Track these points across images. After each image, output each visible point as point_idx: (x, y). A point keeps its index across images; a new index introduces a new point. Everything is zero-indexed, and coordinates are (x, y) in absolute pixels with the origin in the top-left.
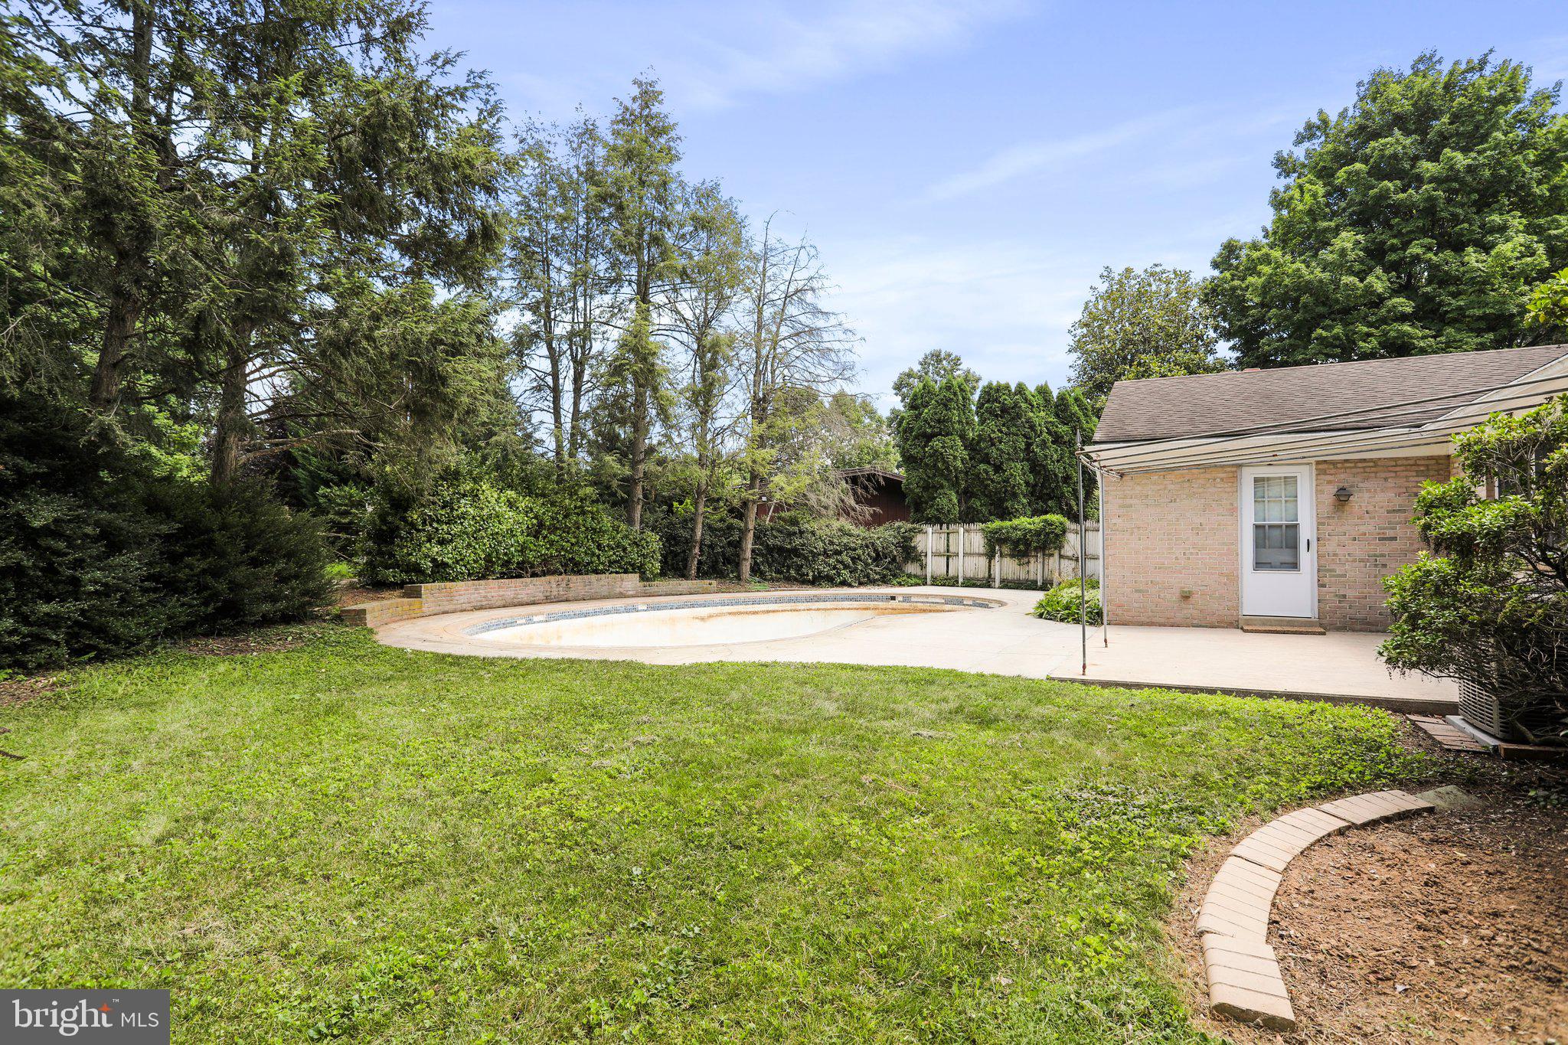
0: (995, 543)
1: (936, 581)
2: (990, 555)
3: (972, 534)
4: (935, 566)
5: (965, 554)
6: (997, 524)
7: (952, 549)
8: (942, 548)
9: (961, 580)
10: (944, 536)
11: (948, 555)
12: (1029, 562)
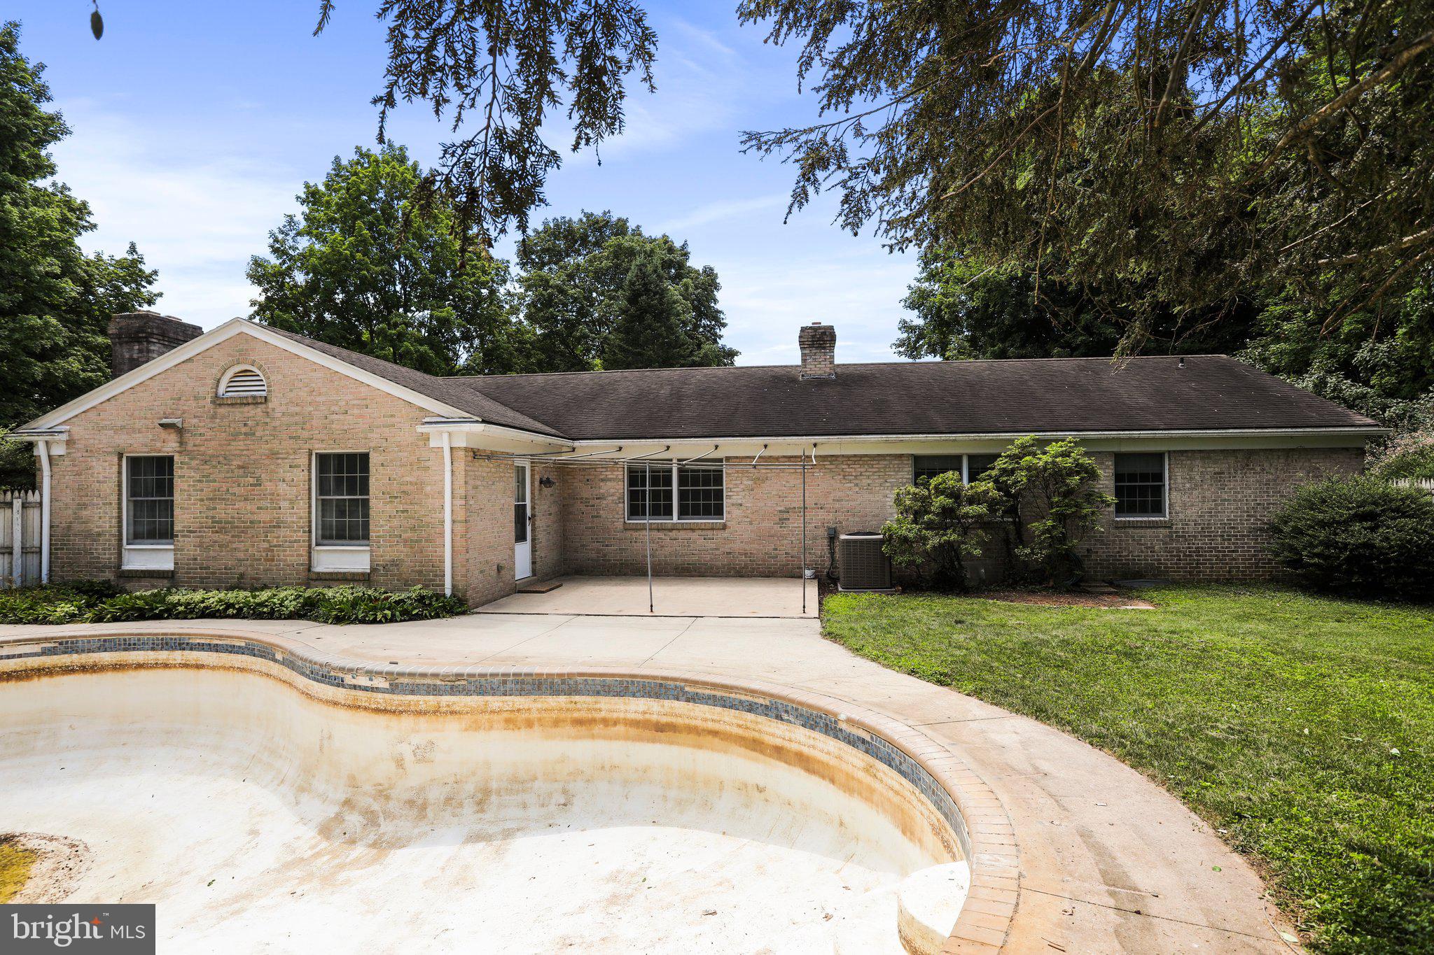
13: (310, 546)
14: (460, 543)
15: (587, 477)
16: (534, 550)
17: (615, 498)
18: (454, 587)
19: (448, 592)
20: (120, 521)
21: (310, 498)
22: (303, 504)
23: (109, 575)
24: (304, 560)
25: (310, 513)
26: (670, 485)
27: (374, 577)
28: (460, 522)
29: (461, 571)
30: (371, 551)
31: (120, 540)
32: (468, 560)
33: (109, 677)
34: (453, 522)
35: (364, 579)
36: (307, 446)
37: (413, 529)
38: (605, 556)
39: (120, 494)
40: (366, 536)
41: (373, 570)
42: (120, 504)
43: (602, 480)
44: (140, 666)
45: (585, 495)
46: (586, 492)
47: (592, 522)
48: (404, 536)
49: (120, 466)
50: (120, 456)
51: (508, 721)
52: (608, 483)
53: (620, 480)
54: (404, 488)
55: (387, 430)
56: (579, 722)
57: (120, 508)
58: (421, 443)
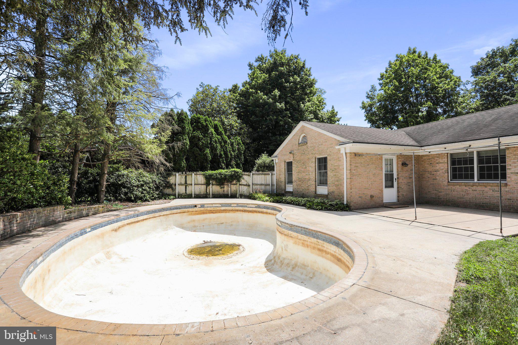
0: (208, 179)
1: (181, 196)
2: (207, 184)
3: (198, 176)
4: (180, 189)
5: (195, 184)
6: (210, 172)
7: (188, 182)
8: (183, 182)
9: (193, 196)
10: (184, 177)
11: (186, 185)
12: (224, 187)
13: (316, 186)
14: (349, 186)
15: (430, 162)
16: (398, 192)
17: (443, 171)
18: (347, 201)
19: (345, 203)
20: (285, 178)
21: (316, 171)
22: (314, 173)
23: (283, 192)
24: (314, 190)
25: (316, 176)
26: (473, 164)
27: (328, 197)
28: (349, 179)
29: (349, 196)
30: (328, 188)
31: (285, 183)
32: (351, 192)
33: (265, 215)
34: (347, 178)
35: (326, 196)
36: (315, 156)
37: (337, 181)
38: (439, 197)
39: (285, 172)
40: (326, 184)
41: (328, 194)
42: (285, 174)
43: (437, 163)
44: (270, 214)
45: (429, 170)
46: (430, 169)
47: (433, 182)
48: (335, 183)
49: (285, 164)
50: (285, 162)
51: (303, 244)
52: (440, 164)
53: (445, 163)
54: (335, 167)
55: (331, 149)
56: (319, 250)
57: (285, 175)
58: (339, 152)
